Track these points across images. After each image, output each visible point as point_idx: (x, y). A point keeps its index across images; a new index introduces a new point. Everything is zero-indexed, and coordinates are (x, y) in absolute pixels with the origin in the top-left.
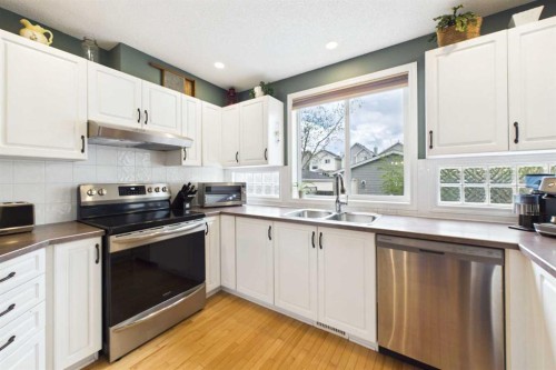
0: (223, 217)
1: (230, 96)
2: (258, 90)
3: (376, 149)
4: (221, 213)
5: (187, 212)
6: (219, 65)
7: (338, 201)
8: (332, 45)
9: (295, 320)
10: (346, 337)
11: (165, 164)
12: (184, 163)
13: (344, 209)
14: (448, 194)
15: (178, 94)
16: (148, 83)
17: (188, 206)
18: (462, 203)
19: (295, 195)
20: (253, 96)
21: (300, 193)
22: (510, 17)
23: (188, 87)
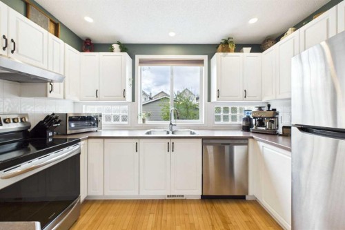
0: (90, 140)
1: (86, 45)
2: (116, 47)
3: (151, 94)
4: (90, 138)
5: (50, 140)
6: (89, 19)
7: (171, 124)
8: (172, 34)
9: (153, 200)
10: (184, 198)
11: (20, 95)
12: (50, 95)
13: (174, 128)
14: (218, 118)
15: (45, 31)
16: (14, 11)
17: (50, 134)
18: (222, 122)
19: (140, 122)
20: (112, 50)
21: (144, 120)
22: (242, 48)
23: (52, 27)
